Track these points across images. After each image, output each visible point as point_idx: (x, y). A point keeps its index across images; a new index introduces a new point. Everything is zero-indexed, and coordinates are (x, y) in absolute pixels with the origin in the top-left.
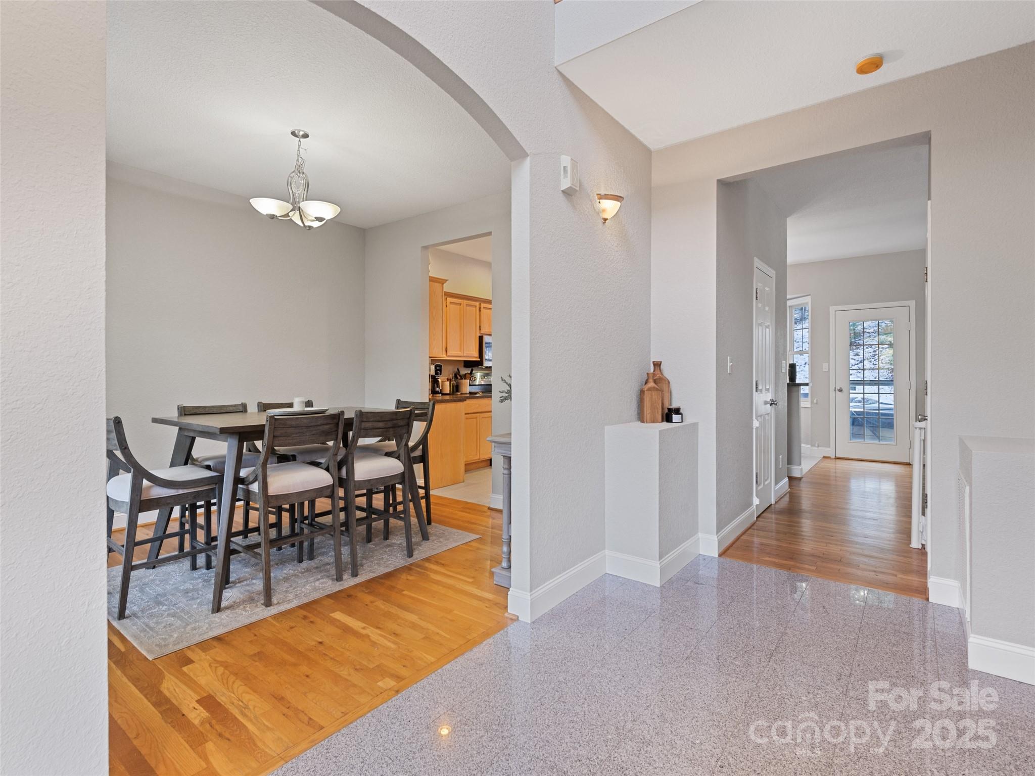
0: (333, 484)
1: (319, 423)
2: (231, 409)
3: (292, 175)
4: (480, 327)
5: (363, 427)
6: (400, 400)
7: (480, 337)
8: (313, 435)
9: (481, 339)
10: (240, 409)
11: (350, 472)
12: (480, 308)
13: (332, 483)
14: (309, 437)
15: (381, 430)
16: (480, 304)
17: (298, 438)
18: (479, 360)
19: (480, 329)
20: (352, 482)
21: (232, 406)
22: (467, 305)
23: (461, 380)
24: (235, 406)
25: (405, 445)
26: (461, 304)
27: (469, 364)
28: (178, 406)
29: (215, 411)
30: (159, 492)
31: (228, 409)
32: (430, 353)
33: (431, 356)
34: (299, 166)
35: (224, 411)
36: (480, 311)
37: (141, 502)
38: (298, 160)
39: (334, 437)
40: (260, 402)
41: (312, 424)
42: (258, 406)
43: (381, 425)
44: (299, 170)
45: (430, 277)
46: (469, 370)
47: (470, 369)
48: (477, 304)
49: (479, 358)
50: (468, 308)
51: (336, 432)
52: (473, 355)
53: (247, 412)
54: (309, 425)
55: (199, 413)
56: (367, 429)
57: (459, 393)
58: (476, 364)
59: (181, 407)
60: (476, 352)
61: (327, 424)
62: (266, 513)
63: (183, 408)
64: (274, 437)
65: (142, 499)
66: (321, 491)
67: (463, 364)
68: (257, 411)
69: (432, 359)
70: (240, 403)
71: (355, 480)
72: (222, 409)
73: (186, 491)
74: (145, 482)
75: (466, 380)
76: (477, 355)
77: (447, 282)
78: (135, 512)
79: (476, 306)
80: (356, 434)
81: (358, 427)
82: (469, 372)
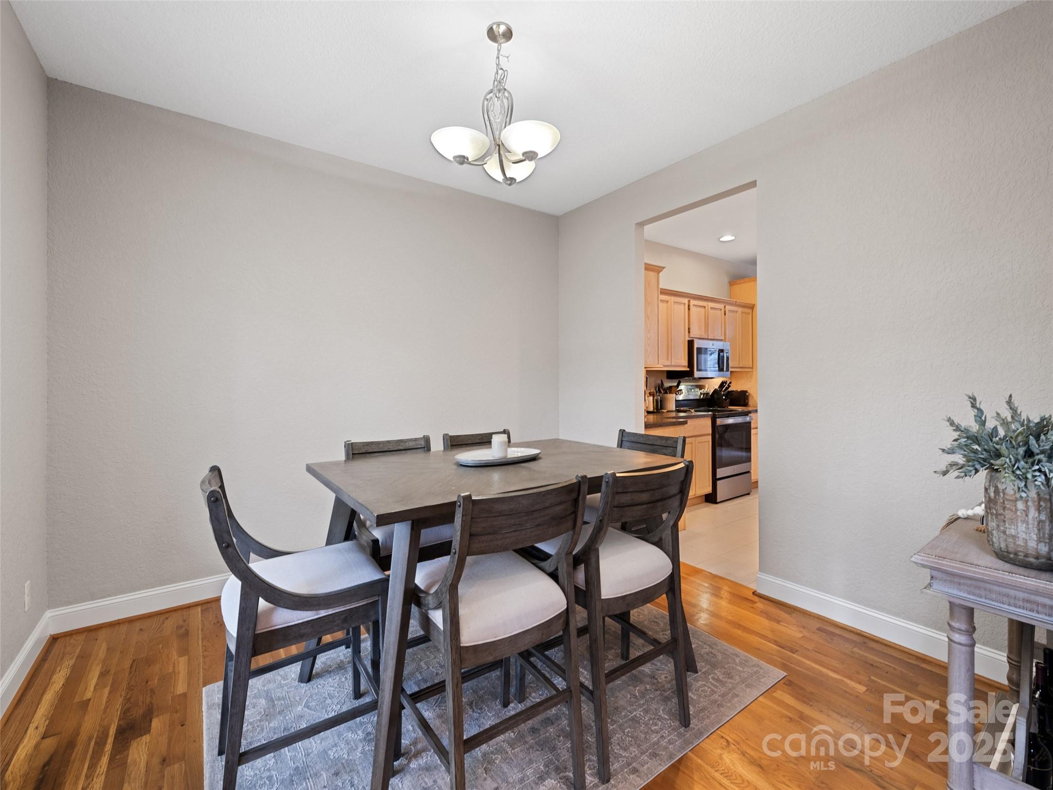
0: (567, 609)
1: (547, 504)
2: (411, 444)
3: (488, 97)
4: (689, 329)
5: (616, 503)
6: (624, 430)
7: (689, 341)
8: (538, 526)
9: (691, 343)
10: (421, 445)
11: (593, 579)
12: (689, 306)
13: (566, 607)
14: (532, 532)
15: (644, 506)
16: (689, 301)
17: (513, 534)
18: (688, 369)
19: (689, 332)
20: (598, 603)
21: (411, 440)
22: (674, 302)
23: (666, 395)
24: (416, 440)
25: (673, 525)
26: (668, 301)
27: (672, 375)
28: (345, 442)
29: (391, 447)
30: (285, 618)
31: (407, 444)
32: (646, 362)
33: (646, 367)
34: (500, 82)
35: (402, 448)
36: (689, 309)
37: (256, 637)
38: (497, 73)
39: (570, 524)
40: (446, 434)
41: (537, 507)
42: (444, 439)
43: (645, 497)
44: (499, 87)
45: (645, 264)
46: (674, 382)
47: (677, 381)
48: (686, 301)
49: (688, 367)
50: (676, 306)
51: (573, 516)
52: (681, 363)
53: (430, 450)
54: (533, 509)
55: (371, 451)
56: (624, 507)
57: (665, 411)
58: (686, 375)
59: (349, 444)
60: (684, 360)
61: (560, 503)
62: (457, 684)
63: (350, 446)
64: (471, 535)
65: (257, 632)
66: (549, 627)
67: (665, 374)
68: (443, 449)
69: (647, 371)
70: (422, 437)
71: (602, 598)
72: (399, 445)
73: (330, 612)
74: (262, 603)
75: (671, 395)
76: (685, 363)
77: (664, 269)
78: (244, 660)
79: (685, 304)
80: (606, 518)
81: (609, 504)
82: (675, 384)
